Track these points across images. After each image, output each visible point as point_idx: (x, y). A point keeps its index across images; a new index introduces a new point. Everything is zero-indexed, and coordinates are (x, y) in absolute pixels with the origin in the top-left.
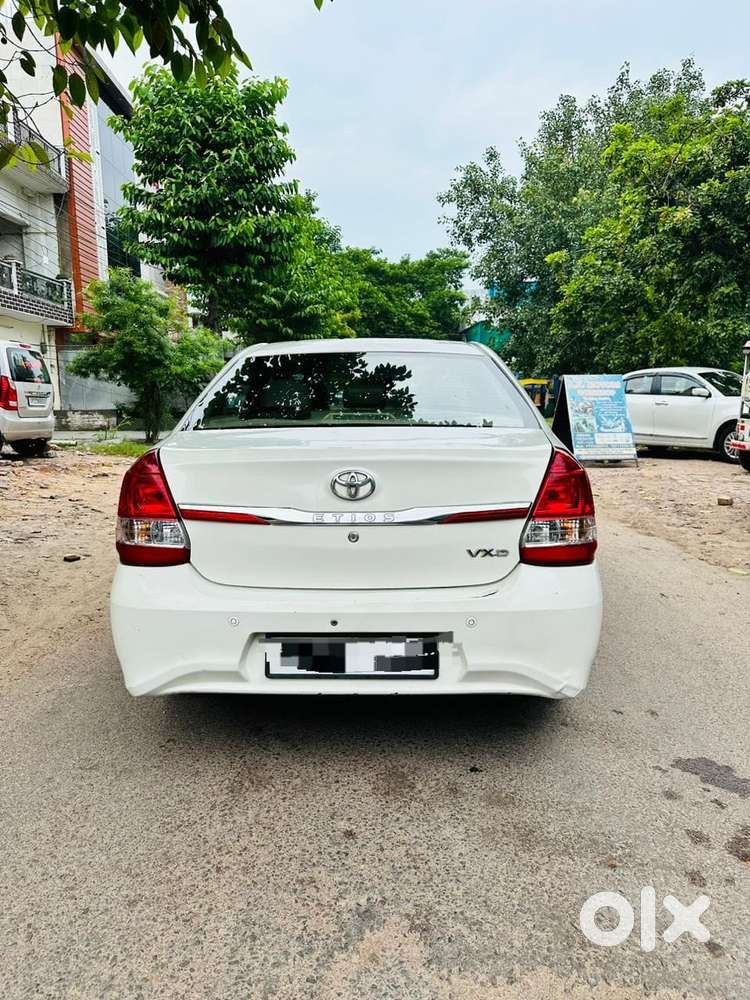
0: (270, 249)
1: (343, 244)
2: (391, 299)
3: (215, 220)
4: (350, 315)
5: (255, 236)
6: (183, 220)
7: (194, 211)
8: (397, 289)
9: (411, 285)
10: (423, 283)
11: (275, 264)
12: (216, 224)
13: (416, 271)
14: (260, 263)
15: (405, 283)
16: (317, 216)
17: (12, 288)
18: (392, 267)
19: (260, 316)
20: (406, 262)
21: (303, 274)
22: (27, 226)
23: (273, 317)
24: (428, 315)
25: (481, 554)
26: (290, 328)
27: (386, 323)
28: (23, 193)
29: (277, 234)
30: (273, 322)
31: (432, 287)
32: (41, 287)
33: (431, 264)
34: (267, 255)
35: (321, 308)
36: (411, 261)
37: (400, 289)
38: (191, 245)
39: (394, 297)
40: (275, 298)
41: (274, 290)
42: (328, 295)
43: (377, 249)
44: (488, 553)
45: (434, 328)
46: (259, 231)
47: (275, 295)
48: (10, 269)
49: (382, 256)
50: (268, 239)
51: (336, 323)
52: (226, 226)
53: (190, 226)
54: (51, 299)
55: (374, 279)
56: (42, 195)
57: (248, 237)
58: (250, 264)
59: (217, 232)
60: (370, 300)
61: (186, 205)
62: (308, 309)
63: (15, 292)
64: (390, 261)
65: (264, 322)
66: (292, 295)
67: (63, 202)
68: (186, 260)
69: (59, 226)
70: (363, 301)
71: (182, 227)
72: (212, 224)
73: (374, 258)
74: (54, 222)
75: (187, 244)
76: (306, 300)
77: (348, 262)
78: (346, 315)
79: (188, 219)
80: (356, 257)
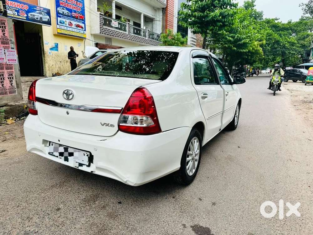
0: (225, 21)
1: (264, 17)
2: (281, 36)
3: (207, 12)
4: (261, 42)
5: (219, 16)
6: (196, 13)
7: (200, 10)
8: (284, 33)
9: (291, 31)
10: (296, 30)
11: (226, 25)
12: (207, 13)
13: (294, 26)
14: (220, 25)
15: (288, 30)
16: (255, 8)
17: (146, 37)
18: (283, 25)
19: (226, 44)
20: (290, 22)
21: (243, 29)
22: (154, 19)
23: (230, 44)
24: (296, 42)
25: (105, 125)
26: (235, 47)
27: (277, 45)
28: (154, 9)
29: (227, 15)
30: (230, 46)
31: (300, 31)
32: (155, 37)
33: (301, 23)
34: (223, 23)
35: (247, 40)
36: (292, 22)
37: (286, 32)
38: (198, 21)
39: (282, 35)
40: (231, 38)
41: (231, 35)
42: (252, 35)
43: (278, 18)
44: (107, 125)
45: (298, 47)
46: (221, 14)
47: (232, 37)
48: (146, 32)
49: (279, 21)
50: (224, 17)
51: (254, 45)
52: (210, 14)
53: (198, 15)
54: (158, 40)
55: (274, 29)
56: (159, 9)
57: (217, 17)
58: (217, 26)
59: (207, 16)
60: (270, 37)
61: (198, 8)
62: (243, 41)
63: (147, 38)
64: (283, 22)
65: (226, 46)
66: (238, 36)
67: (164, 10)
68: (196, 26)
69: (163, 18)
70: (268, 37)
71: (196, 16)
72: (205, 13)
73: (276, 22)
74: (161, 17)
75: (197, 21)
76: (243, 38)
77: (264, 24)
78: (259, 43)
79: (198, 13)
80: (268, 22)
